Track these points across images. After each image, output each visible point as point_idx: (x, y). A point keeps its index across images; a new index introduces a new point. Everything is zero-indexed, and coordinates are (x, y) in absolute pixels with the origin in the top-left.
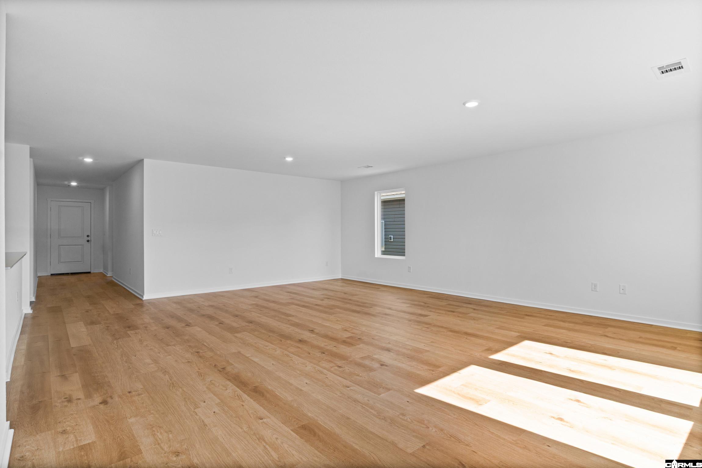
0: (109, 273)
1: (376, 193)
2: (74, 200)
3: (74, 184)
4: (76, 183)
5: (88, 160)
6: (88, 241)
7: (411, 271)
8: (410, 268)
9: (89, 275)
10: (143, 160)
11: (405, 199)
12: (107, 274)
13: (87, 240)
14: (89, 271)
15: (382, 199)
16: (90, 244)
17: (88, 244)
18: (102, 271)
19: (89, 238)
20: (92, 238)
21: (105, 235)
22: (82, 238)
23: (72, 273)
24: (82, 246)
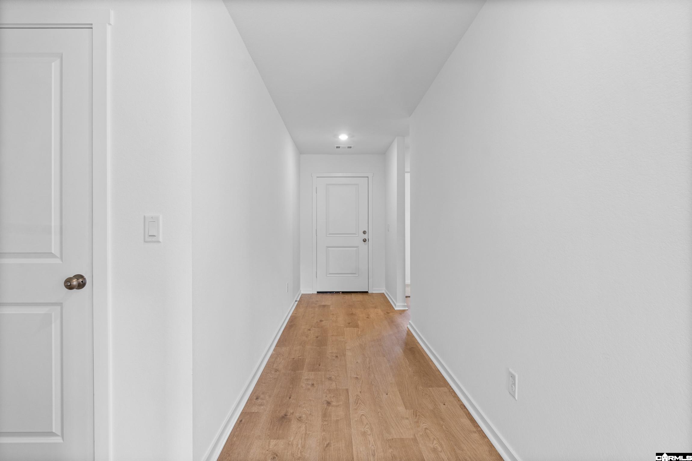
2: (345, 175)
3: (343, 137)
4: (348, 135)
9: (365, 296)
12: (396, 306)
13: (363, 239)
14: (366, 290)
16: (367, 245)
17: (365, 246)
18: (384, 291)
19: (365, 236)
20: (370, 236)
21: (389, 231)
22: (356, 235)
23: (343, 292)
24: (356, 248)
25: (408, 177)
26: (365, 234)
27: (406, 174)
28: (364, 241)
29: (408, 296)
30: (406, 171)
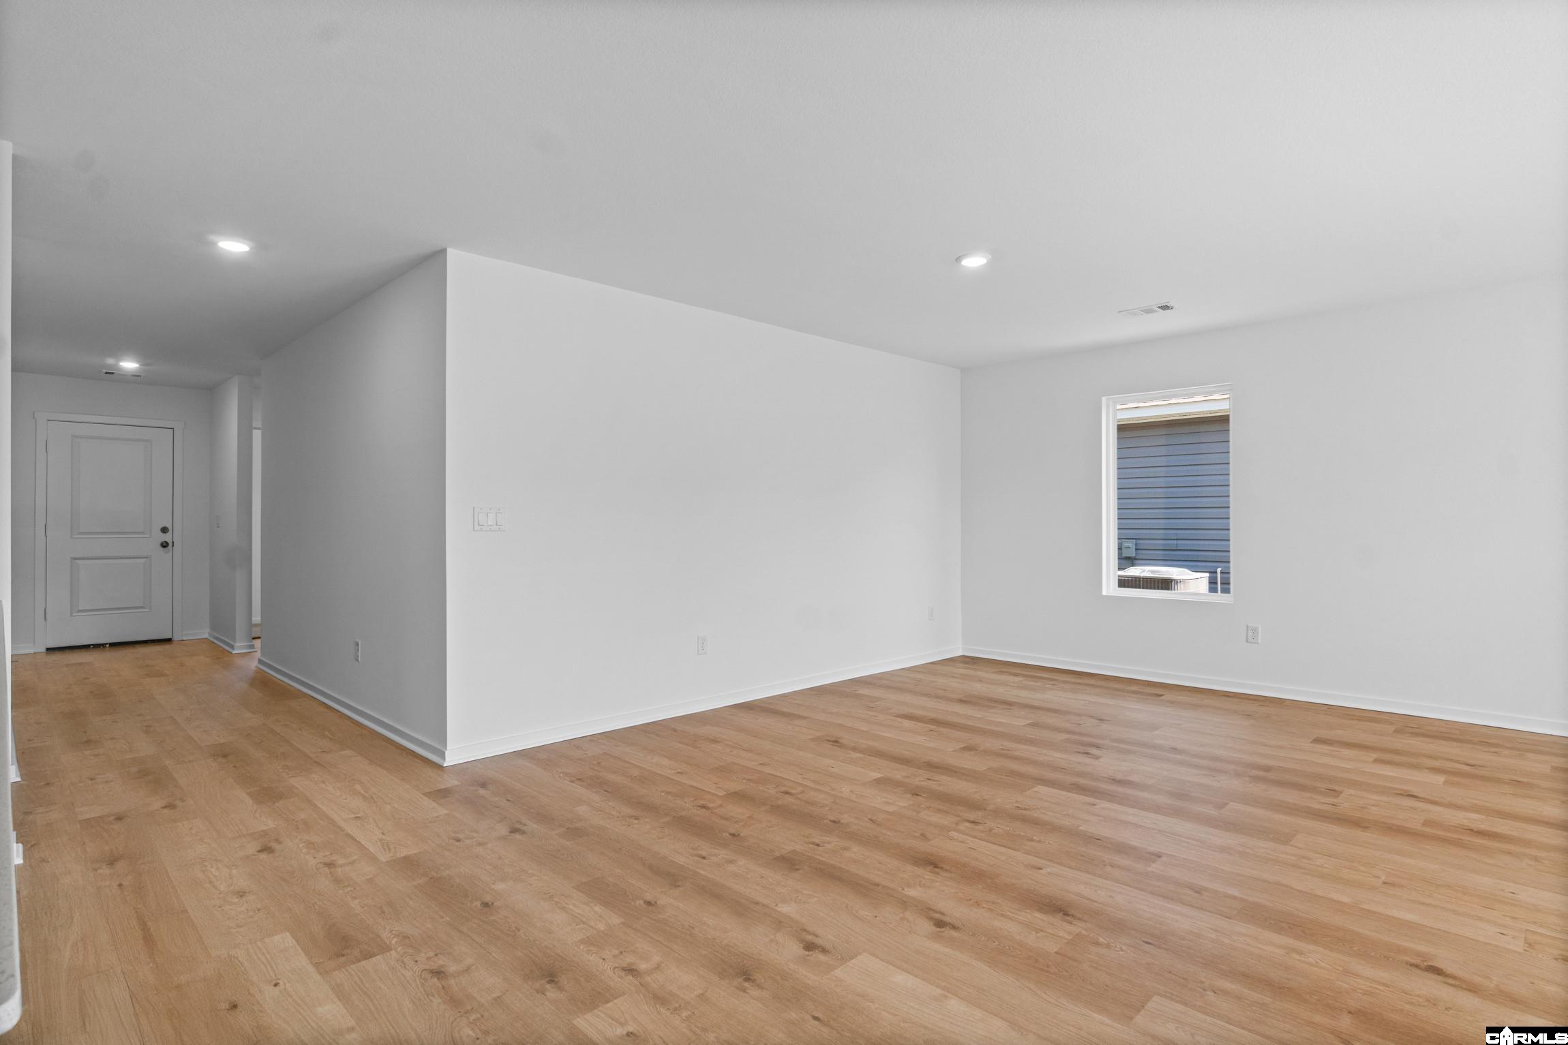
0: (238, 644)
1: (1104, 399)
2: (120, 421)
3: (129, 365)
4: (138, 362)
5: (233, 247)
6: (165, 545)
7: (1260, 642)
8: (1255, 631)
9: (167, 647)
10: (443, 252)
11: (1228, 416)
12: (232, 647)
13: (160, 542)
14: (169, 636)
15: (1119, 420)
16: (171, 553)
17: (165, 555)
18: (206, 636)
19: (167, 537)
20: (177, 536)
21: (219, 527)
22: (145, 534)
23: (114, 645)
24: (145, 559)
25: (257, 436)
26: (165, 533)
27: (254, 431)
28: (164, 547)
29: (256, 636)
30: (254, 426)
